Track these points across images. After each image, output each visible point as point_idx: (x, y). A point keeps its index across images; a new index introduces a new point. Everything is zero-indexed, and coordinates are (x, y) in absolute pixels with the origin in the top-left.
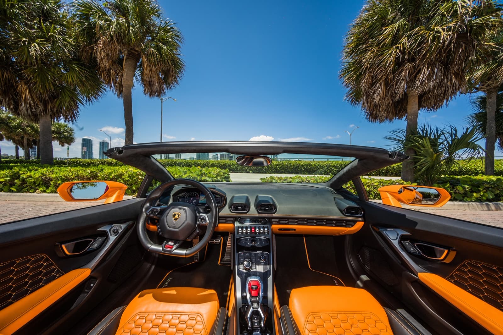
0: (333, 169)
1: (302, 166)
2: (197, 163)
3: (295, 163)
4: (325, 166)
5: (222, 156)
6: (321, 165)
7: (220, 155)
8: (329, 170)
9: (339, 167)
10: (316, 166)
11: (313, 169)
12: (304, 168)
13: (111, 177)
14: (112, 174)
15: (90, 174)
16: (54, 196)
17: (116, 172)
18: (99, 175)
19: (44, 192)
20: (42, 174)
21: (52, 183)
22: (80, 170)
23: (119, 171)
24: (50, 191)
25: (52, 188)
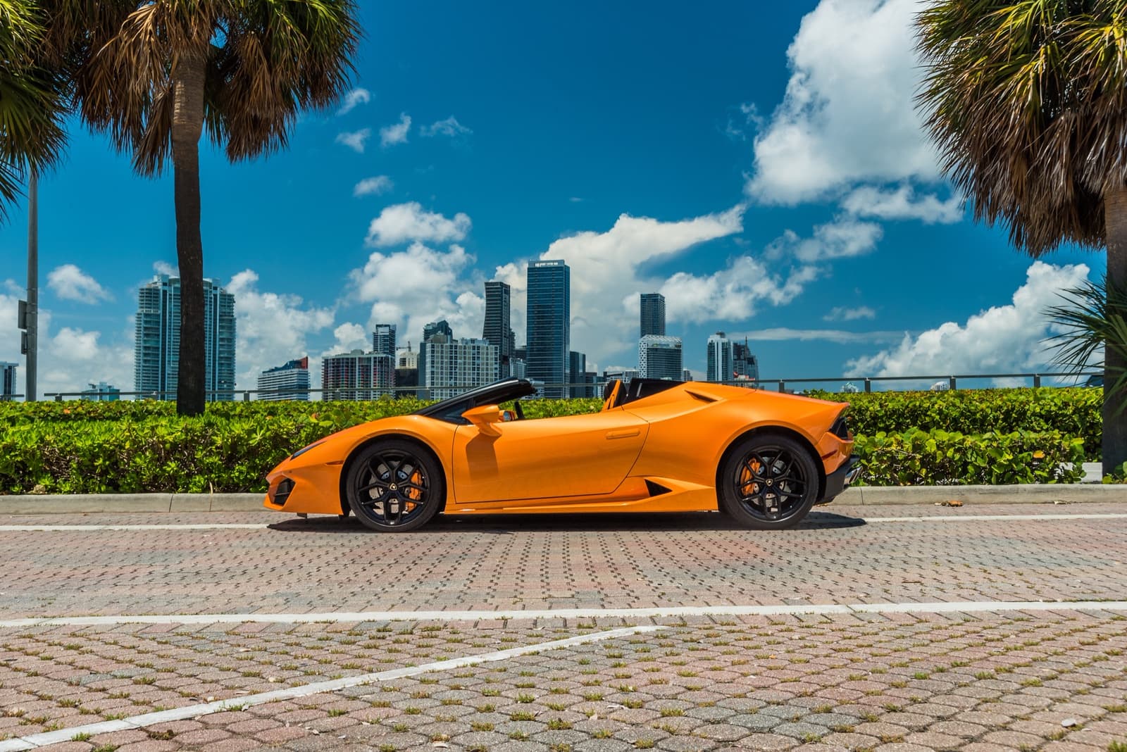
4: (996, 420)
5: (337, 376)
6: (975, 414)
7: (320, 367)
13: (251, 442)
14: (254, 435)
15: (184, 437)
16: (100, 499)
17: (268, 430)
18: (215, 438)
19: (52, 490)
20: (42, 439)
21: (74, 466)
22: (157, 426)
23: (280, 427)
24: (68, 489)
25: (76, 478)
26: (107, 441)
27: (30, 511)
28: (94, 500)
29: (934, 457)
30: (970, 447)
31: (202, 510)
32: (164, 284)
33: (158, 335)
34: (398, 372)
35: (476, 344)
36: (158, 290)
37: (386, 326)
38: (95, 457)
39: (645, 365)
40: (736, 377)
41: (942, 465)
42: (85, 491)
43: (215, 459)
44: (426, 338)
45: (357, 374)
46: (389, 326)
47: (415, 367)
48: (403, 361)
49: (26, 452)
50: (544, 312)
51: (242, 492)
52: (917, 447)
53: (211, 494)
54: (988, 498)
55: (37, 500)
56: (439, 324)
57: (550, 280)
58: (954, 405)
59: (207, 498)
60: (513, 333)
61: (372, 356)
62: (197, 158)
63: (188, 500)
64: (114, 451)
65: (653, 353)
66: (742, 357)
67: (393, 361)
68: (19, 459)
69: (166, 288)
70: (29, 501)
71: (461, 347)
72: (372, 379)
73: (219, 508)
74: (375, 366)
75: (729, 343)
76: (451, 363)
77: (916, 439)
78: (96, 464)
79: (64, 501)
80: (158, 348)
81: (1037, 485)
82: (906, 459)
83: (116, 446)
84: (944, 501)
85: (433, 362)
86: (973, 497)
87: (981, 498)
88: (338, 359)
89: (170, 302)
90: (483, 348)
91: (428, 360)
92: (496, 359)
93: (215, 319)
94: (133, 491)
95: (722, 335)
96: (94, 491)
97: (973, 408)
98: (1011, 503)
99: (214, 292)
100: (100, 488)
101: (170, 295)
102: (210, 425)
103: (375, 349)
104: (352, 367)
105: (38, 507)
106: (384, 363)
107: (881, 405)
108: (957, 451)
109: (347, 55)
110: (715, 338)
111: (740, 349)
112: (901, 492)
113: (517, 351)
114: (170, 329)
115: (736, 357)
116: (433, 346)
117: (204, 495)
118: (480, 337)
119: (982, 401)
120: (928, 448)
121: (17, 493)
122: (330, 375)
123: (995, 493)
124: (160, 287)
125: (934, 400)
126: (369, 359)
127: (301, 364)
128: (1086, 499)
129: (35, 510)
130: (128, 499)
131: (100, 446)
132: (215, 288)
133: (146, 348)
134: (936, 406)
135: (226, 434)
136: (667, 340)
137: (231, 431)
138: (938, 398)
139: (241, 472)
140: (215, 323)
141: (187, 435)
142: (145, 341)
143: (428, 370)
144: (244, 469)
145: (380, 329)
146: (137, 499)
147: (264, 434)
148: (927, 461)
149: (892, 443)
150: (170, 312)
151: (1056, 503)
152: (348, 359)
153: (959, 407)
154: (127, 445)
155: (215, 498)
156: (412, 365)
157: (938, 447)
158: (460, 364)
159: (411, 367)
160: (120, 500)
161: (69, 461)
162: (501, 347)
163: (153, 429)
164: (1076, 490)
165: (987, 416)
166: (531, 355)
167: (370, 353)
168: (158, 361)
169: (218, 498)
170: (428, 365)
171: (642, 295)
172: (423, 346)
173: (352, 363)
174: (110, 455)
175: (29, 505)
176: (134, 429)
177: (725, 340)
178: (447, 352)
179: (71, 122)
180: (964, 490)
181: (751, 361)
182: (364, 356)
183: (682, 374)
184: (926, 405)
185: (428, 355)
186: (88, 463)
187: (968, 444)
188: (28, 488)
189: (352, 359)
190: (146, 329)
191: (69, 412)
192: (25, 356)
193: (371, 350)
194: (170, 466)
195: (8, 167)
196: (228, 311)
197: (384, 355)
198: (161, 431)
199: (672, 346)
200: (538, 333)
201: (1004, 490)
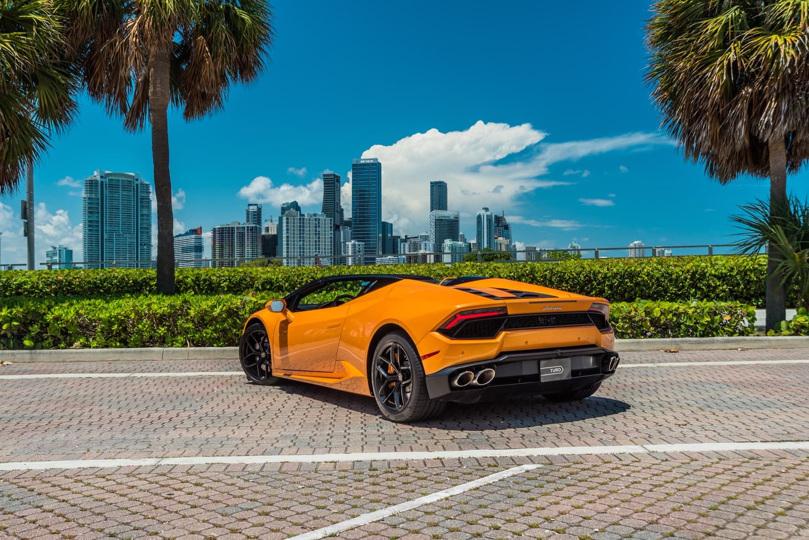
0: (716, 287)
1: (605, 277)
2: (205, 280)
3: (579, 269)
4: (686, 279)
5: (222, 240)
7: (210, 234)
8: (700, 289)
9: (738, 277)
10: (652, 277)
11: (642, 291)
12: (611, 287)
13: (214, 314)
14: (216, 309)
15: (169, 311)
16: (117, 352)
17: (224, 305)
18: (189, 311)
19: (84, 346)
20: (77, 313)
21: (99, 330)
22: (151, 304)
23: (232, 304)
24: (95, 345)
25: (101, 339)
26: (119, 314)
27: (72, 360)
28: (113, 352)
29: (659, 319)
30: (682, 313)
31: (183, 358)
32: (102, 177)
33: (98, 212)
34: (263, 236)
35: (317, 217)
36: (98, 181)
37: (255, 205)
38: (112, 324)
39: (434, 231)
40: (497, 238)
41: (665, 324)
42: (107, 346)
43: (190, 325)
44: (283, 213)
45: (236, 238)
46: (257, 205)
47: (276, 233)
48: (267, 229)
49: (67, 321)
50: (363, 195)
51: (208, 346)
52: (648, 313)
53: (188, 348)
54: (694, 347)
55: (76, 353)
56: (291, 203)
57: (368, 172)
58: (657, 269)
59: (186, 351)
60: (343, 209)
61: (246, 226)
62: (166, 120)
63: (174, 352)
64: (124, 320)
65: (439, 222)
66: (500, 225)
67: (260, 229)
68: (64, 326)
69: (103, 180)
70: (72, 353)
71: (307, 219)
72: (246, 242)
73: (194, 358)
74: (248, 232)
75: (491, 216)
76: (300, 230)
77: (648, 308)
78: (113, 329)
79: (94, 353)
80: (98, 221)
81: (726, 338)
82: (640, 320)
83: (125, 317)
84: (666, 349)
85: (287, 230)
86: (684, 346)
87: (689, 346)
88: (222, 228)
89: (106, 189)
90: (322, 220)
91: (284, 228)
92: (331, 227)
93: (137, 201)
94: (137, 346)
95: (486, 209)
96: (112, 346)
97: (670, 271)
98: (709, 350)
99: (136, 182)
100: (116, 344)
101: (106, 184)
102: (185, 302)
103: (248, 221)
104: (232, 233)
105: (77, 358)
106: (255, 231)
107: (608, 270)
108: (674, 315)
109: (265, 47)
110: (483, 212)
111: (499, 220)
112: (638, 343)
113: (345, 221)
114: (106, 208)
115: (496, 225)
116: (287, 219)
117: (184, 349)
118: (320, 213)
119: (676, 266)
120: (655, 314)
121: (63, 348)
122: (217, 238)
123: (699, 343)
124: (99, 179)
125: (643, 265)
126: (244, 228)
127: (197, 232)
128: (757, 347)
129: (76, 359)
130: (135, 352)
131: (115, 317)
132: (137, 180)
133: (89, 221)
134: (645, 270)
135: (197, 309)
136: (449, 214)
137: (200, 306)
138: (646, 264)
139: (207, 333)
140: (137, 204)
141: (171, 309)
142: (89, 217)
143: (284, 235)
144: (209, 331)
145: (251, 207)
146: (141, 352)
147: (221, 309)
148: (655, 322)
149: (632, 311)
150: (106, 197)
151: (739, 349)
152: (229, 228)
153: (661, 271)
154: (133, 316)
155: (191, 351)
156: (273, 232)
157: (662, 314)
158: (307, 231)
159: (273, 234)
160: (129, 352)
161: (95, 326)
162: (334, 219)
163: (149, 305)
164: (751, 341)
165: (680, 276)
166: (355, 224)
167: (244, 224)
168: (98, 230)
169: (193, 351)
170: (284, 232)
171: (431, 183)
172: (281, 219)
173: (232, 230)
174: (121, 322)
175: (71, 356)
176: (136, 306)
177: (489, 213)
178: (297, 223)
179: (81, 97)
180: (678, 341)
181: (506, 227)
182: (240, 226)
183: (460, 237)
184: (638, 269)
185: (284, 224)
186: (107, 328)
187: (681, 310)
188: (69, 345)
189: (232, 228)
190: (89, 208)
191: (61, 278)
192: (26, 238)
193: (245, 222)
194: (161, 330)
195: (41, 127)
196: (146, 195)
197: (254, 225)
198: (155, 307)
199: (452, 218)
200: (360, 209)
201: (705, 341)
